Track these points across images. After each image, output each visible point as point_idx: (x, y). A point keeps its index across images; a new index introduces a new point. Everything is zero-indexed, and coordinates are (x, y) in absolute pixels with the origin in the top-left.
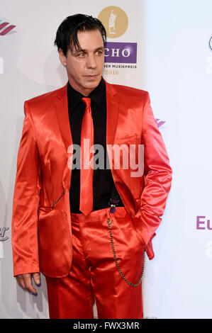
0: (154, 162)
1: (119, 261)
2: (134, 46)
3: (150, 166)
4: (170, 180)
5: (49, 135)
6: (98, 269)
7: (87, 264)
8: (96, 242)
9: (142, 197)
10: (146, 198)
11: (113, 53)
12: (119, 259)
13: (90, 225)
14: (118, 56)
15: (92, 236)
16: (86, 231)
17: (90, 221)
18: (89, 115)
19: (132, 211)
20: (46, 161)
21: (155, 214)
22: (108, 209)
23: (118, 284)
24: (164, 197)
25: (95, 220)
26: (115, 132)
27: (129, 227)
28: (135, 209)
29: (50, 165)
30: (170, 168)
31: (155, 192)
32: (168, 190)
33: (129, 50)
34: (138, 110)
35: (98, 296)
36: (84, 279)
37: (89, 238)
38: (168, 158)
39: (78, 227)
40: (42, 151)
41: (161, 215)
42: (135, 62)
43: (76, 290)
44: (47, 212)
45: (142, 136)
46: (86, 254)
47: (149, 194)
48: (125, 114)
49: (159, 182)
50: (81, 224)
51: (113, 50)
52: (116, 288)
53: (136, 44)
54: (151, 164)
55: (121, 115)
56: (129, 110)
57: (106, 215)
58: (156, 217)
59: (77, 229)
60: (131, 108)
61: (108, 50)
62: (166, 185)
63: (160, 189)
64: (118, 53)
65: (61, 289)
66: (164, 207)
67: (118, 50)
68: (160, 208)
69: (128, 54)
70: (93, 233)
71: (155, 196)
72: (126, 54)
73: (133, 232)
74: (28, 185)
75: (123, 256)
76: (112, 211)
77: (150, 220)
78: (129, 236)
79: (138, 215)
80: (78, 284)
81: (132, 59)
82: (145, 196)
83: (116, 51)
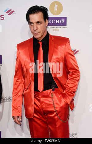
0: (71, 69)
1: (57, 112)
2: (65, 18)
4: (79, 76)
5: (25, 58)
6: (49, 115)
7: (43, 113)
8: (46, 104)
9: (67, 84)
10: (68, 85)
11: (56, 21)
12: (57, 111)
13: (44, 96)
14: (58, 23)
15: (45, 101)
16: (42, 99)
18: (41, 49)
19: (62, 90)
20: (25, 69)
23: (57, 121)
24: (76, 84)
25: (46, 94)
26: (52, 56)
27: (61, 97)
28: (63, 89)
29: (26, 71)
30: (78, 71)
31: (72, 81)
32: (78, 80)
33: (63, 20)
34: (63, 47)
35: (50, 126)
36: (43, 119)
37: (43, 102)
39: (39, 97)
40: (23, 65)
41: (75, 91)
42: (66, 25)
43: (40, 123)
44: (26, 91)
45: (65, 57)
46: (43, 109)
47: (69, 82)
48: (57, 48)
49: (73, 77)
50: (40, 96)
51: (56, 20)
52: (57, 123)
53: (66, 17)
54: (70, 69)
55: (55, 49)
56: (59, 46)
57: (50, 92)
58: (72, 92)
59: (39, 98)
61: (54, 20)
62: (77, 79)
63: (74, 80)
64: (58, 21)
65: (34, 123)
67: (58, 20)
68: (75, 88)
70: (45, 100)
71: (72, 83)
72: (62, 22)
73: (62, 99)
74: (18, 79)
75: (58, 109)
76: (53, 90)
77: (70, 94)
78: (60, 101)
79: (65, 92)
80: (41, 121)
82: (68, 83)
83: (57, 21)
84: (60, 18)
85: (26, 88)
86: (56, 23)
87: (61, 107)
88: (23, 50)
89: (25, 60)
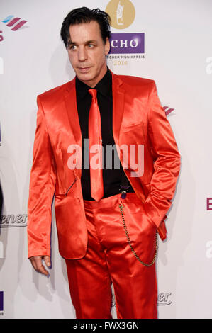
0: (161, 149)
1: (132, 244)
2: (141, 36)
3: (158, 153)
4: (178, 165)
5: (60, 129)
6: (112, 252)
7: (101, 247)
8: (109, 227)
9: (152, 183)
10: (155, 184)
11: (122, 44)
12: (132, 242)
13: (104, 211)
14: (126, 46)
15: (105, 221)
16: (99, 217)
17: (102, 207)
18: (95, 106)
19: (143, 197)
20: (58, 151)
21: (165, 198)
22: (120, 195)
23: (133, 264)
24: (173, 181)
25: (107, 206)
26: (121, 121)
27: (140, 211)
28: (144, 194)
29: (61, 155)
30: (177, 153)
31: (164, 176)
32: (177, 174)
33: (136, 41)
34: (144, 99)
35: (115, 276)
36: (100, 261)
37: (101, 223)
38: (175, 144)
39: (92, 213)
40: (54, 142)
41: (171, 199)
42: (143, 52)
43: (94, 271)
44: (61, 199)
45: (149, 124)
46: (100, 238)
47: (158, 179)
48: (131, 103)
49: (166, 167)
50: (94, 211)
51: (122, 41)
52: (131, 269)
53: (143, 34)
54: (158, 150)
55: (127, 105)
56: (136, 99)
57: (117, 201)
58: (165, 201)
59: (91, 215)
60: (137, 97)
61: (117, 41)
62: (174, 171)
63: (168, 174)
64: (126, 44)
65: (79, 269)
66: (173, 191)
67: (126, 41)
68: (169, 192)
69: (136, 45)
70: (106, 218)
71: (163, 181)
72: (134, 44)
73: (144, 216)
74: (41, 174)
75: (134, 238)
76: (124, 196)
77: (160, 204)
78: (140, 220)
79: (148, 200)
80: (95, 265)
81: (140, 49)
82: (155, 181)
83: (124, 42)
84: (129, 37)
85: (60, 193)
86: (122, 46)
87: (142, 234)
88: (53, 109)
89: (57, 131)
